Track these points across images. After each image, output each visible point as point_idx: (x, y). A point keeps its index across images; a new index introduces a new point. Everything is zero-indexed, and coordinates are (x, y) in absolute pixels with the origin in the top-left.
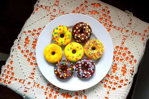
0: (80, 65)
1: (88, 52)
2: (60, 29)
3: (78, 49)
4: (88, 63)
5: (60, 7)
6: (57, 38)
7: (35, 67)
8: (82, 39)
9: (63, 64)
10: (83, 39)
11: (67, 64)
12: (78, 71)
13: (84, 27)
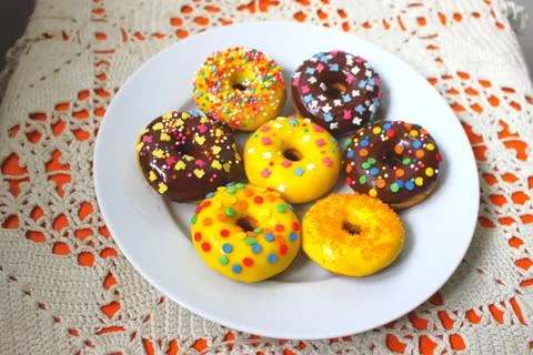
0: (337, 103)
1: (266, 96)
2: (225, 234)
3: (273, 139)
4: (313, 80)
5: (78, 342)
6: (276, 234)
7: (462, 315)
8: (221, 138)
9: (372, 166)
10: (219, 133)
11: (364, 153)
12: (367, 103)
13: (165, 137)
